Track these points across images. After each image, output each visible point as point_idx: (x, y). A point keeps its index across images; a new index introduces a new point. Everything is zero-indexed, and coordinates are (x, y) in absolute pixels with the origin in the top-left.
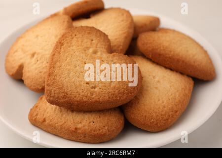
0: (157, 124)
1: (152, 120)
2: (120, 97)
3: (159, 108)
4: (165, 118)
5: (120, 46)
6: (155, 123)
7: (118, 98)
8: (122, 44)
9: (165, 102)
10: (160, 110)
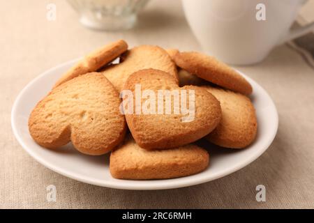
3: (240, 124)
4: (249, 131)
9: (241, 118)
10: (242, 126)
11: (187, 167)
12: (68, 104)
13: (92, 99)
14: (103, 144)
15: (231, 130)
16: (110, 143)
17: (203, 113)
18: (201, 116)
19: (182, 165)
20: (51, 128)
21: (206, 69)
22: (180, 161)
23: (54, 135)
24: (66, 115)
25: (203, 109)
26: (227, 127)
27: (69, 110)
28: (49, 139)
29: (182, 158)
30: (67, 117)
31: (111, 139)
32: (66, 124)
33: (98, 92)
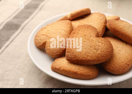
0: (119, 71)
1: (117, 69)
2: (101, 58)
3: (120, 63)
4: (123, 68)
5: (100, 32)
6: (118, 70)
7: (100, 59)
8: (101, 31)
9: (123, 60)
10: (121, 64)
11: (81, 76)
12: (49, 32)
13: (59, 33)
14: (54, 53)
15: (113, 64)
16: (57, 54)
17: (100, 53)
18: (98, 54)
19: (79, 74)
20: (40, 40)
21: (117, 31)
22: (79, 72)
23: (40, 44)
24: (47, 36)
25: (101, 51)
26: (112, 62)
27: (49, 35)
28: (38, 44)
29: (81, 71)
30: (47, 37)
31: (58, 52)
32: (45, 40)
33: (63, 30)
